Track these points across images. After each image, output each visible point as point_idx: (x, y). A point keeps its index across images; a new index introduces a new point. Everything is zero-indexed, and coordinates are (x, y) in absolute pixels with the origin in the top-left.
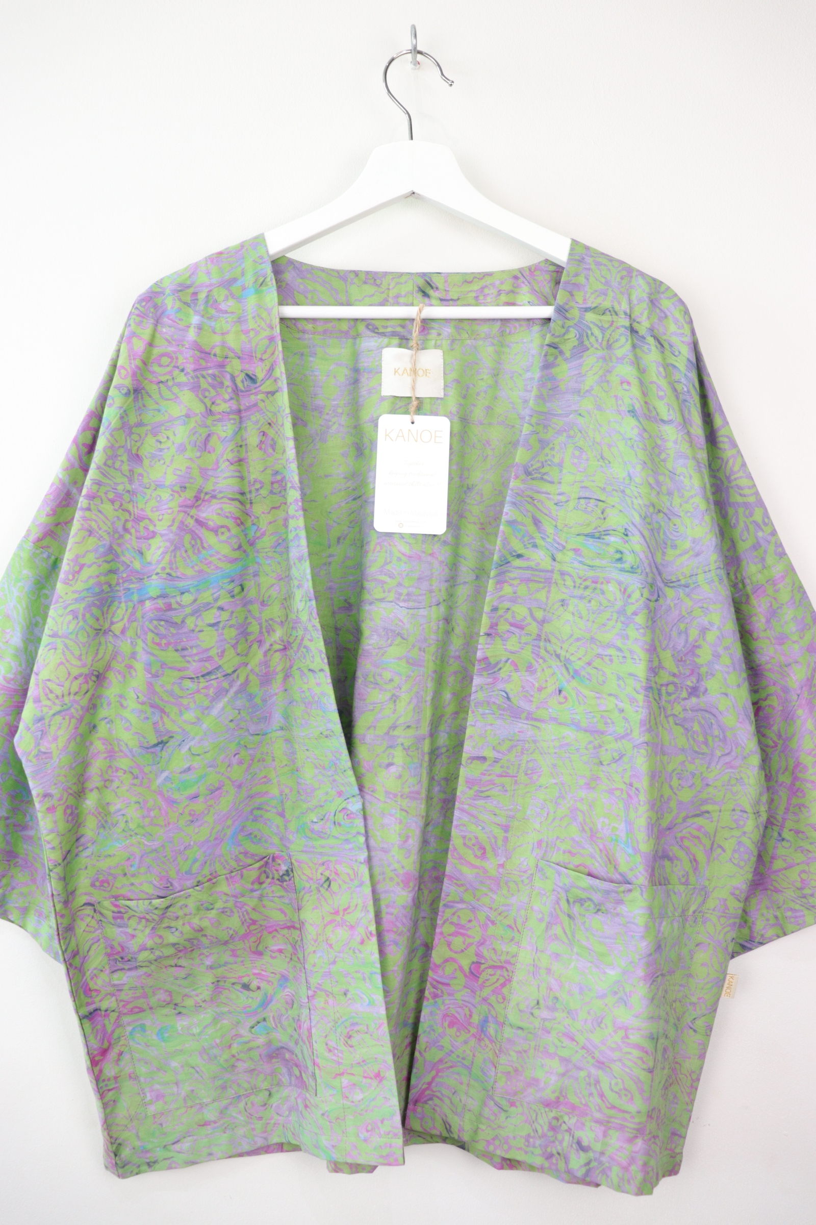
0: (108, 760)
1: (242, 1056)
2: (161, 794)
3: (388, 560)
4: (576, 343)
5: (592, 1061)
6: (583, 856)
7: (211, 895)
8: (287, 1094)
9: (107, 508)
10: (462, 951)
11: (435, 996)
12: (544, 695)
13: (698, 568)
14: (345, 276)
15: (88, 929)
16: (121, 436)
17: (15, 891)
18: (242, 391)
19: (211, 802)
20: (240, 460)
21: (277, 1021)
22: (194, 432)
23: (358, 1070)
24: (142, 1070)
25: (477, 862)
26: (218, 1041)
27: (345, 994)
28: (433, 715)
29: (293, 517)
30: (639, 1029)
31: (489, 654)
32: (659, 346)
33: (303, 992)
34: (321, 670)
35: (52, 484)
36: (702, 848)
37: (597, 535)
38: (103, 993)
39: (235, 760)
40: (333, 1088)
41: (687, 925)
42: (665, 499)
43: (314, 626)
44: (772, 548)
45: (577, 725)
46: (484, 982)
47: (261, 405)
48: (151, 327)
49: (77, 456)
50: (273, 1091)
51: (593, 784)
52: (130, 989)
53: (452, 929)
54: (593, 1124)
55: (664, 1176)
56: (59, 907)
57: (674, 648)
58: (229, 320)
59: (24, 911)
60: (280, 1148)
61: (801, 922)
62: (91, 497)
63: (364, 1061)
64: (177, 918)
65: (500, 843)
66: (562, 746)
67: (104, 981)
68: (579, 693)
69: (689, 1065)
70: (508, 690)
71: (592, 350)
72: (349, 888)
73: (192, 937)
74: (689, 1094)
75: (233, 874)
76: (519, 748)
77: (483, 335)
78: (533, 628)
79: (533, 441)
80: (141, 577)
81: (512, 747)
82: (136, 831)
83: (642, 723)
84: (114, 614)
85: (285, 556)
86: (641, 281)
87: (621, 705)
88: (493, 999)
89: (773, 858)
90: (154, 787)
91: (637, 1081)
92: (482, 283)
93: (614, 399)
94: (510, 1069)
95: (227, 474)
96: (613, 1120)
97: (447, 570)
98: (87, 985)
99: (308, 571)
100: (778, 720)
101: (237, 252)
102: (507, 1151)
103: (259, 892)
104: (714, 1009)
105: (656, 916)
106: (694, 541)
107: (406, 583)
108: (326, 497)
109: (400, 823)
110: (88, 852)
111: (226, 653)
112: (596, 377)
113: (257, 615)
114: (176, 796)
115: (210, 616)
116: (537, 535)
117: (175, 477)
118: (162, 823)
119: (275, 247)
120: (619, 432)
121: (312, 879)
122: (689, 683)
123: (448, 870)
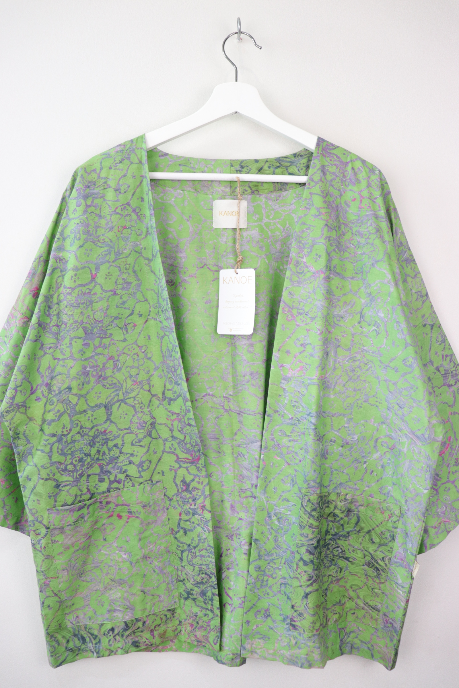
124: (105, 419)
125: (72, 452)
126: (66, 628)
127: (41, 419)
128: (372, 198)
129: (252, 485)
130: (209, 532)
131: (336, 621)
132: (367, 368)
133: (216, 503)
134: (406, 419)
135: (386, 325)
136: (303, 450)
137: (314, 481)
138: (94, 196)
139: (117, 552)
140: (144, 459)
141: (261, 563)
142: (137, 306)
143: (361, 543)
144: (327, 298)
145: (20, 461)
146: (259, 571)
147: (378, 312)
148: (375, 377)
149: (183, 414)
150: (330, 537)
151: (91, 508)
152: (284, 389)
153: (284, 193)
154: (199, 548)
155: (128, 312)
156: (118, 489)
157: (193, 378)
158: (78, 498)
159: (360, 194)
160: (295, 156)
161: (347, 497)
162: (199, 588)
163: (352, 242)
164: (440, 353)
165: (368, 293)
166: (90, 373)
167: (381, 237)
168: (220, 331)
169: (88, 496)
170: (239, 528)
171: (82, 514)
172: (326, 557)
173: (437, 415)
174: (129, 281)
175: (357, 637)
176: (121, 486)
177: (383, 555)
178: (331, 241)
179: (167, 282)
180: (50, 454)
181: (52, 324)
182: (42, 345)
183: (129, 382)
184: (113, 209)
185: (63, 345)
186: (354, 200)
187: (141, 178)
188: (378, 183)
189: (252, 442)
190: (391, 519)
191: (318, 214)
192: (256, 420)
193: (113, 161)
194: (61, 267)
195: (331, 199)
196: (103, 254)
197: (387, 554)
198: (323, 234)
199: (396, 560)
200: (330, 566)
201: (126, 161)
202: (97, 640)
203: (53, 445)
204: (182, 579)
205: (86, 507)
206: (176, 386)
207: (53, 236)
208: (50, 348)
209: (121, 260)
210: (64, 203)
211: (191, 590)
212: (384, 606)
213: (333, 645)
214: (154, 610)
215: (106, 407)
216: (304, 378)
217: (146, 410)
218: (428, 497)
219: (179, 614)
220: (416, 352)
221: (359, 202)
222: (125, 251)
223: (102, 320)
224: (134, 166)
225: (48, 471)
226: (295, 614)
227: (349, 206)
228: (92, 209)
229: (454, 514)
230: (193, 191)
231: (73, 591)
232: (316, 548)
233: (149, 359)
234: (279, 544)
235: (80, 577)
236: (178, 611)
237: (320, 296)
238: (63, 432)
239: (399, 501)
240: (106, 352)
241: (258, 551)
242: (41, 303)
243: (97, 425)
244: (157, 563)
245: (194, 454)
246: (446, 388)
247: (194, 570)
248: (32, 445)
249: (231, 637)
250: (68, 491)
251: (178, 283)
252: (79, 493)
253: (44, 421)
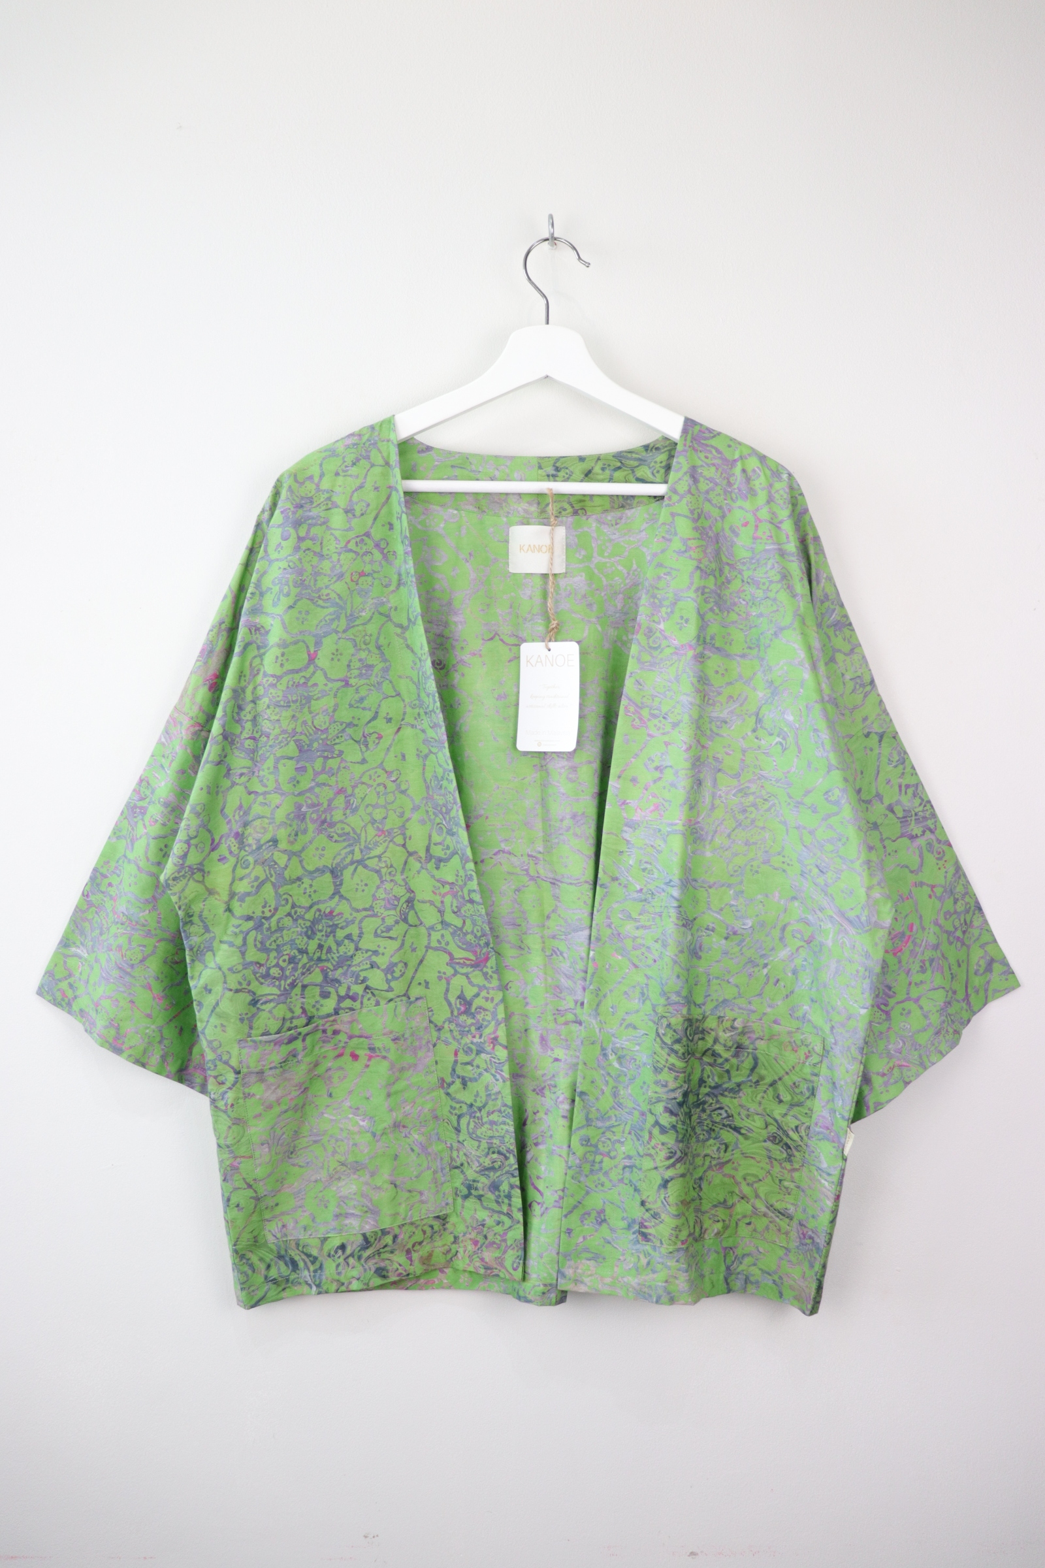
124: (331, 893)
125: (278, 946)
126: (266, 1243)
127: (227, 893)
128: (776, 521)
129: (576, 1002)
130: (504, 1081)
131: (718, 1234)
132: (767, 806)
133: (517, 1035)
134: (830, 890)
135: (796, 735)
136: (660, 942)
137: (678, 993)
138: (310, 521)
139: (351, 1116)
140: (395, 959)
141: (591, 1132)
142: (383, 704)
143: (760, 1103)
144: (698, 691)
145: (193, 961)
146: (587, 1145)
147: (783, 713)
148: (781, 822)
149: (460, 883)
150: (707, 1090)
151: (309, 1039)
152: (628, 842)
153: (629, 513)
154: (487, 1109)
155: (368, 715)
156: (352, 1009)
157: (477, 825)
158: (288, 1024)
159: (755, 515)
160: (647, 450)
161: (736, 1024)
162: (488, 1177)
163: (742, 595)
164: (895, 781)
165: (767, 681)
166: (308, 816)
167: (790, 588)
168: (522, 746)
169: (303, 1020)
170: (554, 1076)
171: (295, 1049)
172: (700, 1123)
173: (883, 885)
174: (370, 663)
175: (755, 1265)
176: (357, 1005)
177: (797, 1123)
178: (706, 595)
179: (433, 663)
180: (243, 949)
181: (245, 735)
182: (229, 770)
183: (371, 831)
184: (343, 544)
185: (263, 770)
186: (746, 524)
187: (389, 490)
188: (785, 496)
189: (575, 930)
190: (809, 1060)
191: (683, 548)
192: (582, 894)
193: (341, 462)
194: (258, 642)
195: (707, 524)
196: (327, 618)
197: (804, 1120)
198: (692, 583)
199: (817, 1129)
200: (707, 1140)
201: (363, 462)
202: (317, 1265)
203: (247, 933)
204: (458, 1164)
205: (301, 1038)
206: (449, 838)
207: (242, 588)
208: (241, 775)
209: (356, 628)
210: (259, 532)
211: (474, 1181)
212: (800, 1210)
213: (712, 1273)
214: (411, 1217)
215: (332, 872)
216: (661, 823)
217: (399, 878)
218: (866, 1021)
219: (454, 1225)
220: (846, 780)
221: (753, 528)
222: (364, 614)
223: (327, 729)
224: (377, 470)
225: (239, 977)
226: (647, 1215)
227: (737, 535)
228: (307, 544)
229: (916, 1053)
230: (476, 510)
231: (277, 1181)
232: (681, 1105)
233: (404, 792)
234: (621, 1101)
235: (289, 1158)
236: (453, 1219)
237: (686, 688)
238: (263, 912)
239: (821, 1029)
240: (333, 780)
241: (585, 1111)
242: (227, 701)
243: (318, 903)
244: (416, 1136)
245: (478, 951)
246: (905, 840)
247: (479, 1147)
248: (212, 935)
249: (541, 1257)
250: (270, 1012)
251: (451, 666)
252: (289, 1015)
253: (232, 895)
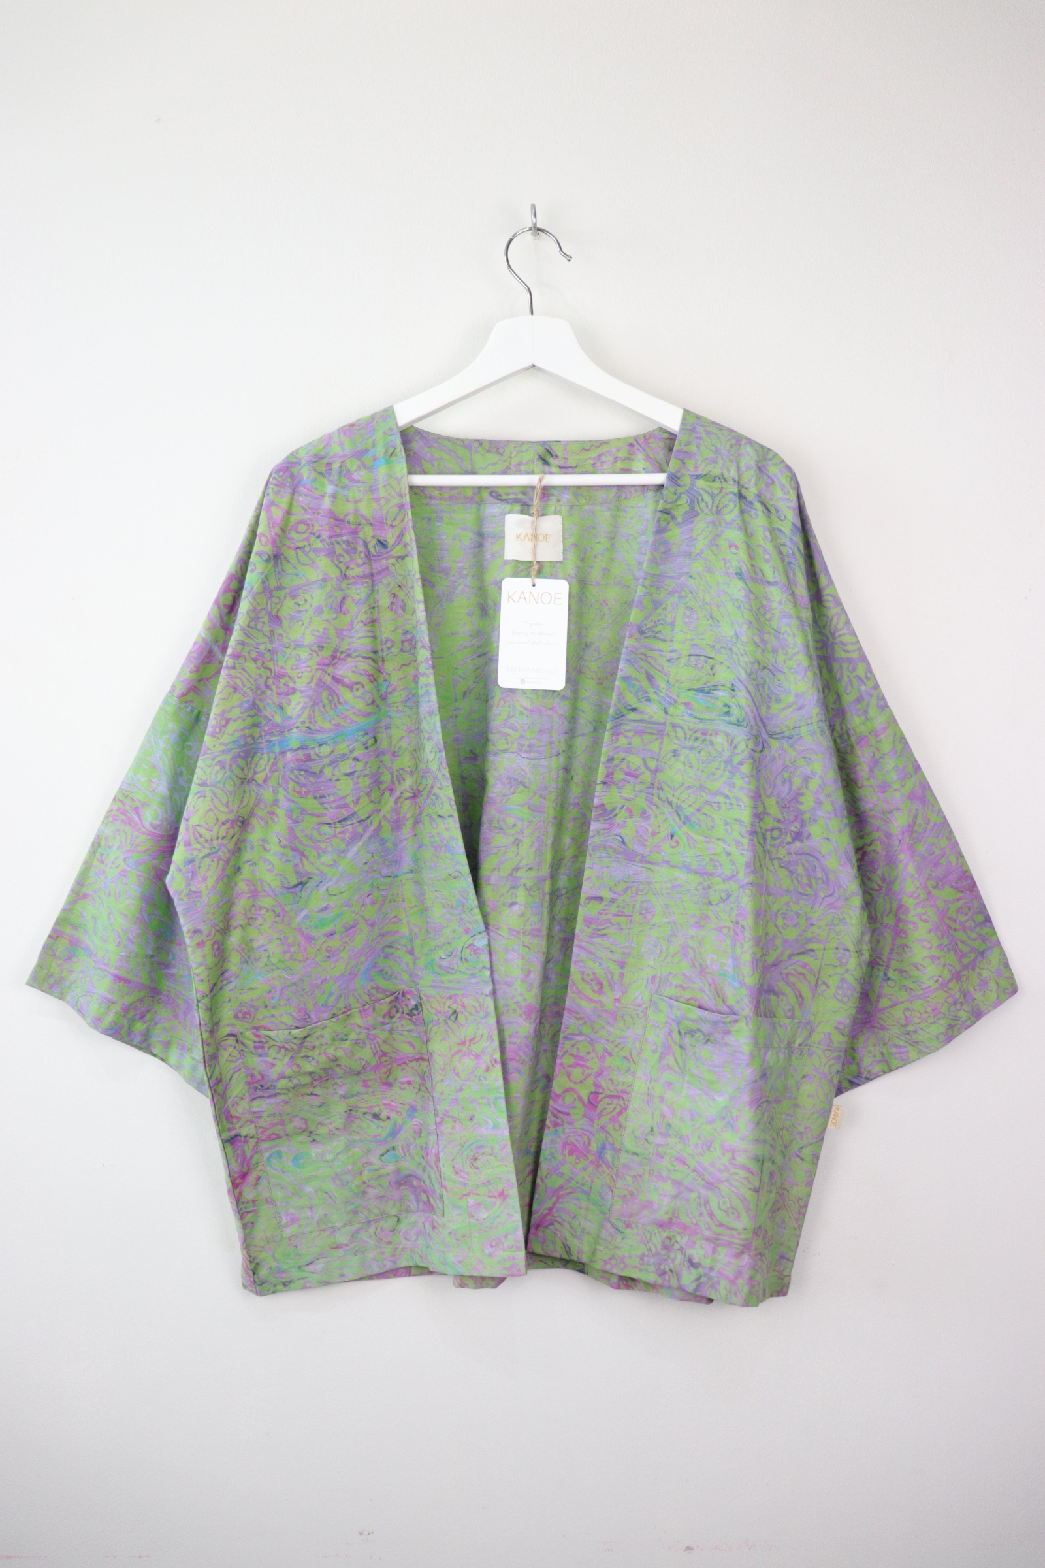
0: (251, 900)
1: (372, 1183)
2: (300, 931)
3: (511, 714)
4: (687, 509)
5: (702, 1183)
6: (693, 990)
7: (346, 1027)
8: (415, 1219)
9: (250, 666)
10: (581, 1082)
11: (556, 1125)
12: (657, 839)
13: (801, 720)
14: (472, 445)
15: (230, 1058)
16: (262, 599)
17: (158, 1026)
18: (374, 556)
19: (346, 939)
20: (373, 621)
21: (406, 1150)
22: (330, 595)
23: (483, 1190)
24: (278, 1195)
25: (595, 997)
26: (350, 1167)
27: (471, 1119)
28: (554, 858)
29: (423, 675)
30: (745, 1151)
31: (605, 801)
32: (766, 511)
33: (431, 1120)
34: (451, 816)
35: (195, 643)
36: (806, 983)
37: (706, 690)
38: (243, 1119)
39: (368, 901)
40: (459, 1208)
41: (793, 1058)
42: (770, 656)
43: (443, 775)
44: (874, 701)
45: (687, 868)
46: (602, 1111)
47: (392, 568)
48: (288, 496)
49: (218, 616)
50: (402, 1217)
51: (703, 922)
52: (269, 1116)
53: (572, 1060)
54: (703, 1242)
55: (772, 1296)
56: (206, 1036)
57: (778, 795)
58: (362, 488)
59: (167, 1045)
60: (408, 1271)
61: (905, 1057)
62: (236, 656)
63: (488, 1181)
64: (314, 1047)
65: (616, 978)
66: (674, 887)
67: (244, 1109)
68: (689, 838)
69: (797, 1191)
70: (623, 835)
71: (702, 515)
72: (475, 1020)
73: (327, 1066)
74: (797, 1220)
75: (366, 1007)
76: (634, 889)
77: (600, 500)
78: (647, 777)
79: (647, 602)
80: (282, 730)
81: (627, 888)
82: (278, 965)
83: (747, 865)
84: (257, 765)
85: (415, 710)
86: (749, 449)
87: (728, 849)
88: (610, 1127)
89: (880, 997)
90: (294, 925)
91: (744, 1200)
92: (599, 451)
93: (722, 562)
94: (626, 1193)
95: (361, 634)
96: (721, 1237)
97: (566, 723)
98: (229, 1112)
99: (438, 725)
100: (882, 864)
101: (368, 424)
102: (622, 1270)
103: (389, 1026)
104: (820, 1139)
105: (761, 1045)
106: (797, 695)
107: (528, 735)
108: (452, 654)
109: (523, 958)
110: (231, 986)
111: (361, 801)
112: (706, 541)
113: (389, 765)
114: (314, 933)
115: (346, 767)
116: (651, 690)
117: (313, 638)
118: (301, 958)
119: (404, 418)
120: (727, 593)
121: (440, 1012)
122: (793, 828)
123: (568, 1004)
